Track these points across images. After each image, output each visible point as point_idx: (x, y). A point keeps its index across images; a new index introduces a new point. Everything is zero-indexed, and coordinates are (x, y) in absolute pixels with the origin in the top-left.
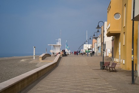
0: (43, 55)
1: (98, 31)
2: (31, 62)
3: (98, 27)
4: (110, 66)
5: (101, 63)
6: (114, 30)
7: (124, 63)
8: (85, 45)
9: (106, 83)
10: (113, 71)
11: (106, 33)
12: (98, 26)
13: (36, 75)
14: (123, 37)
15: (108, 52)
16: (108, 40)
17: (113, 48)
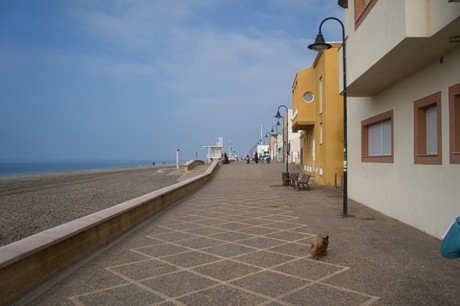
0: (191, 162)
1: (278, 124)
2: (171, 174)
3: (278, 115)
4: (299, 179)
5: (283, 174)
6: (305, 120)
7: (321, 173)
8: (259, 146)
9: (294, 218)
10: (304, 189)
11: (290, 125)
12: (278, 113)
13: (159, 202)
14: (319, 131)
15: (295, 156)
16: (295, 138)
17: (302, 150)
